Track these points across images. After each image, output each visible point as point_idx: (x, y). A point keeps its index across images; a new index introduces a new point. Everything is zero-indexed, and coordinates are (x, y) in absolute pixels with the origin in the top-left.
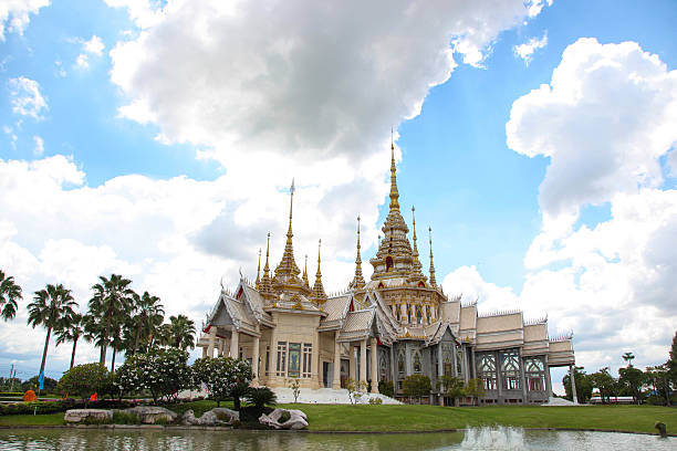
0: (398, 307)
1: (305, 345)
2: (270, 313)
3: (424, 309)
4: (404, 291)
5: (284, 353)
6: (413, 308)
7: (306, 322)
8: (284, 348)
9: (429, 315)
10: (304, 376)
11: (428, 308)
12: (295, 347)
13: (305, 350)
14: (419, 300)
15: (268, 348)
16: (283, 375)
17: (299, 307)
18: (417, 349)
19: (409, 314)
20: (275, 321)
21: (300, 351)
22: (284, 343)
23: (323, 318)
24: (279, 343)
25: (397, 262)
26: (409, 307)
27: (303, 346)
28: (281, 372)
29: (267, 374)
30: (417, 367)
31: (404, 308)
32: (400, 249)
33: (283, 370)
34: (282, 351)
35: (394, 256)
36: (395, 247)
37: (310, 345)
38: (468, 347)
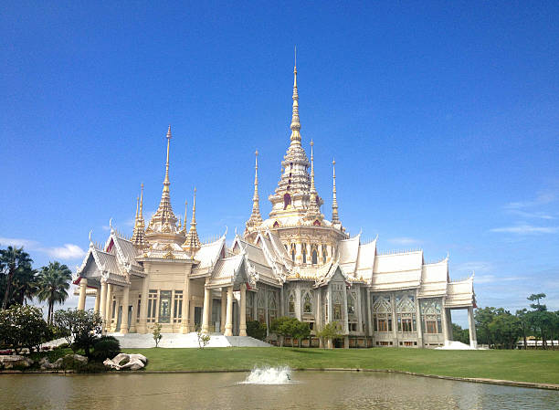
0: (294, 246)
1: (176, 292)
2: (141, 263)
3: (320, 248)
4: (300, 230)
5: (155, 301)
6: (308, 247)
7: (177, 270)
8: (155, 296)
9: (325, 254)
10: (175, 321)
11: (324, 247)
12: (166, 294)
13: (176, 297)
14: (315, 240)
15: (140, 296)
16: (154, 321)
17: (171, 257)
18: (308, 290)
19: (304, 253)
20: (146, 271)
21: (170, 298)
22: (156, 291)
23: (194, 266)
24: (151, 291)
25: (295, 199)
26: (304, 246)
27: (173, 293)
28: (151, 318)
29: (138, 321)
30: (307, 308)
31: (299, 248)
32: (299, 185)
33: (154, 316)
34: (153, 298)
35: (292, 194)
36: (294, 183)
37: (181, 292)
38: (363, 287)
